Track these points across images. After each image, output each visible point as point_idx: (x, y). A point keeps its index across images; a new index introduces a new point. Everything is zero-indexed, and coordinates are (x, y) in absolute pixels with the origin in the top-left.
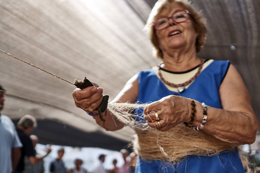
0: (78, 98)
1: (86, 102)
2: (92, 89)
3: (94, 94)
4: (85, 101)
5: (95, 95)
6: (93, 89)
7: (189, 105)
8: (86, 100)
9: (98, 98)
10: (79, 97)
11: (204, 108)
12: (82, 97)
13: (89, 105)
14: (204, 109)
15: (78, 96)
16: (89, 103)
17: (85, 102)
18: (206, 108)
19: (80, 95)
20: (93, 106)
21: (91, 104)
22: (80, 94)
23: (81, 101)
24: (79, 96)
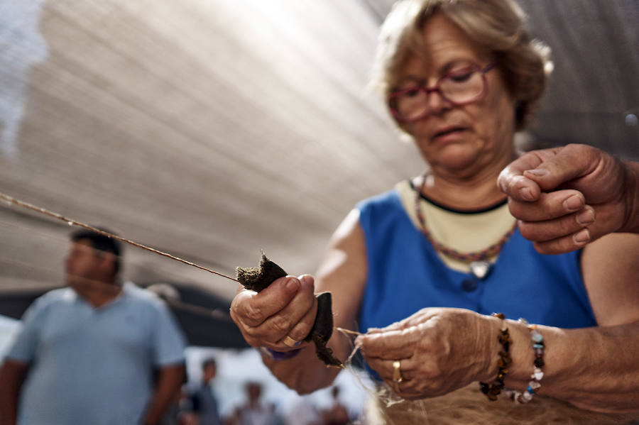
0: (253, 320)
1: (279, 325)
2: (286, 284)
3: (293, 298)
4: (274, 323)
5: (297, 299)
6: (289, 285)
7: (491, 343)
8: (278, 318)
9: (307, 305)
10: (258, 317)
11: (536, 346)
12: (266, 313)
13: (286, 333)
14: (536, 349)
15: (253, 315)
16: (285, 325)
17: (276, 326)
18: (541, 346)
19: (259, 310)
20: (298, 331)
21: (291, 327)
22: (259, 307)
23: (263, 327)
24: (257, 314)
